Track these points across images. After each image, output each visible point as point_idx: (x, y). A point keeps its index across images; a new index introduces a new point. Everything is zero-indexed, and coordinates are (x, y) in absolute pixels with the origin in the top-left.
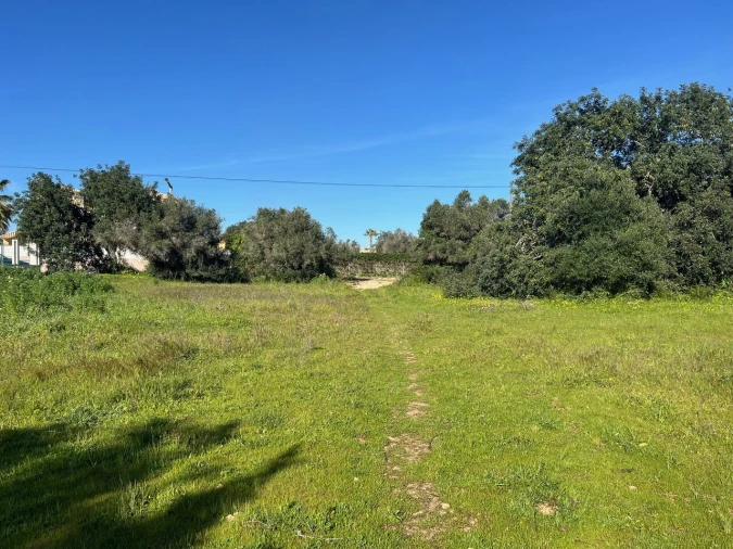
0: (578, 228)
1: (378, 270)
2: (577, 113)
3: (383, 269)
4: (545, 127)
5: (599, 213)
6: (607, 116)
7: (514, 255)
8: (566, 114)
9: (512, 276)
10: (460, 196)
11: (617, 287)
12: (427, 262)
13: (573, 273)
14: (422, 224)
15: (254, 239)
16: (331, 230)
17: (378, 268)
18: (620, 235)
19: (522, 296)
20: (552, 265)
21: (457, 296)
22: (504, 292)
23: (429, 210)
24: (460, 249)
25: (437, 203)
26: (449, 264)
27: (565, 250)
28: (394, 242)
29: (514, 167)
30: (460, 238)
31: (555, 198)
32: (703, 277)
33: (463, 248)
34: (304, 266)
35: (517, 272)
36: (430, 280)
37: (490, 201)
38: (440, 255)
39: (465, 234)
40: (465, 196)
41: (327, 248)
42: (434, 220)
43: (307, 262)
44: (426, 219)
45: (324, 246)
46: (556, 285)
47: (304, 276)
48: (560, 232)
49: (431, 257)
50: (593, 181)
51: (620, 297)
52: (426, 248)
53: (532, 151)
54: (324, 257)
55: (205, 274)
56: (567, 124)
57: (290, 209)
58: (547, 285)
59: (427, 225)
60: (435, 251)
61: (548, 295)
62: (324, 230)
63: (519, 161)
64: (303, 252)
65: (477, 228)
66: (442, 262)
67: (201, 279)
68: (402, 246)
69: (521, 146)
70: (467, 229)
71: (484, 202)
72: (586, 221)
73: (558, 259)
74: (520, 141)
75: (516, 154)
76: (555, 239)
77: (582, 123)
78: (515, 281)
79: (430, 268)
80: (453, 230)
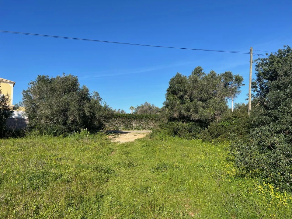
1: (134, 125)
3: (138, 125)
10: (195, 70)
12: (172, 119)
14: (168, 91)
16: (97, 94)
17: (134, 124)
24: (201, 109)
25: (178, 76)
26: (193, 121)
28: (144, 109)
30: (201, 100)
33: (203, 107)
34: (69, 122)
36: (176, 133)
38: (185, 113)
39: (205, 96)
40: (198, 71)
41: (90, 107)
43: (71, 119)
45: (88, 105)
47: (70, 131)
49: (176, 115)
52: (172, 108)
54: (87, 114)
59: (172, 91)
60: (180, 108)
65: (213, 92)
66: (187, 119)
68: (149, 112)
71: (213, 74)
79: (175, 124)
80: (195, 93)
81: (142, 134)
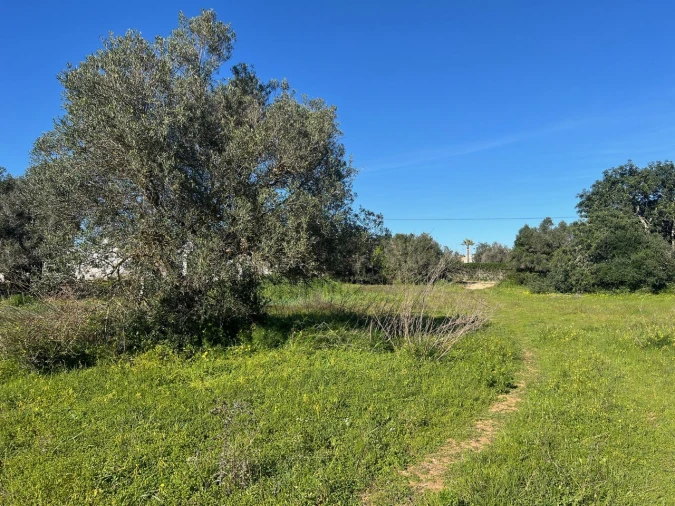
0: (610, 252)
1: (481, 276)
2: (618, 176)
3: (485, 275)
4: (598, 183)
5: (622, 244)
7: (574, 267)
8: (611, 176)
9: (572, 280)
10: (545, 221)
11: (635, 286)
12: (520, 270)
13: (607, 278)
15: (394, 255)
16: (447, 247)
17: (480, 274)
18: (634, 257)
19: (579, 292)
20: (595, 273)
21: (539, 293)
22: (569, 290)
23: (521, 232)
24: (544, 261)
25: (527, 227)
26: (537, 272)
27: (603, 264)
28: (492, 253)
29: (577, 209)
30: (544, 253)
31: (597, 234)
33: (547, 260)
35: (575, 278)
36: (522, 283)
37: (568, 225)
38: (529, 265)
39: (547, 250)
40: (548, 221)
42: (525, 239)
44: (518, 239)
46: (598, 286)
48: (599, 254)
49: (523, 266)
50: (619, 225)
51: (637, 292)
52: (519, 260)
53: (589, 199)
55: (366, 279)
56: (611, 182)
57: (418, 234)
58: (593, 285)
59: (519, 243)
60: (526, 261)
61: (594, 291)
62: (442, 248)
63: (580, 205)
64: (429, 264)
66: (531, 270)
67: (365, 282)
68: (499, 256)
69: (582, 196)
70: (549, 245)
71: (563, 226)
72: (615, 248)
73: (598, 270)
74: (581, 193)
75: (579, 200)
76: (598, 258)
77: (623, 182)
78: (574, 283)
79: (522, 275)
80: (539, 247)
81: (490, 284)
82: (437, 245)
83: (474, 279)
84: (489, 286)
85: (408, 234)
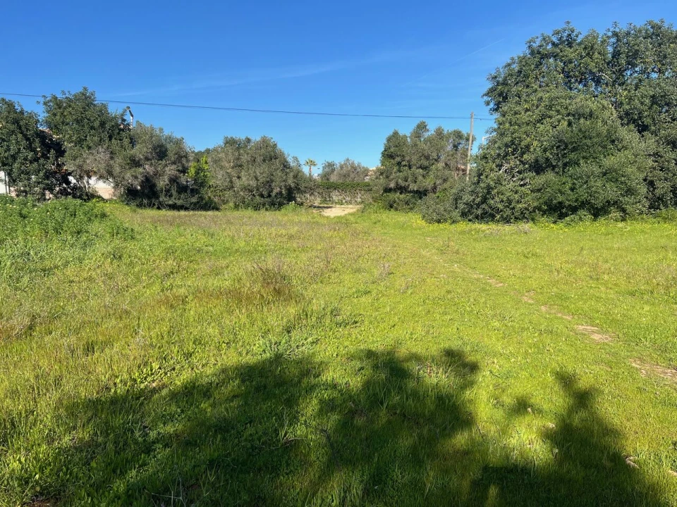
0: (564, 156)
1: (335, 198)
2: (550, 47)
3: (340, 197)
5: (588, 142)
6: (580, 49)
7: (498, 182)
8: (540, 46)
9: (495, 202)
10: (419, 127)
11: (599, 211)
12: (387, 190)
13: (560, 198)
14: (383, 154)
15: (222, 168)
16: (296, 159)
17: (335, 196)
18: (608, 162)
19: (507, 220)
20: (539, 190)
21: (439, 222)
23: (389, 140)
24: (420, 178)
25: (396, 134)
26: (410, 192)
27: (550, 176)
28: (344, 171)
29: (486, 98)
30: (421, 167)
32: (663, 201)
33: (423, 176)
34: (273, 194)
36: (391, 206)
38: (402, 183)
39: (426, 163)
40: (422, 127)
41: (295, 177)
42: (394, 153)
43: (277, 190)
44: (387, 148)
45: (292, 174)
47: (273, 204)
48: (547, 159)
49: (392, 185)
50: (581, 111)
51: (602, 220)
52: (387, 177)
53: (504, 82)
54: (293, 185)
55: (179, 202)
56: (539, 56)
58: (534, 210)
59: (388, 155)
60: (397, 178)
61: (533, 219)
62: (290, 159)
63: (492, 91)
64: (272, 181)
65: (436, 157)
66: (402, 189)
67: (174, 207)
68: (352, 175)
69: (494, 78)
70: (427, 158)
71: (439, 133)
72: (574, 149)
73: (545, 185)
74: (493, 73)
76: (542, 167)
77: (555, 56)
78: (499, 206)
79: (392, 196)
80: (414, 159)
81: (350, 209)
82: (282, 154)
83: (327, 203)
84: (352, 211)
85: (243, 137)
